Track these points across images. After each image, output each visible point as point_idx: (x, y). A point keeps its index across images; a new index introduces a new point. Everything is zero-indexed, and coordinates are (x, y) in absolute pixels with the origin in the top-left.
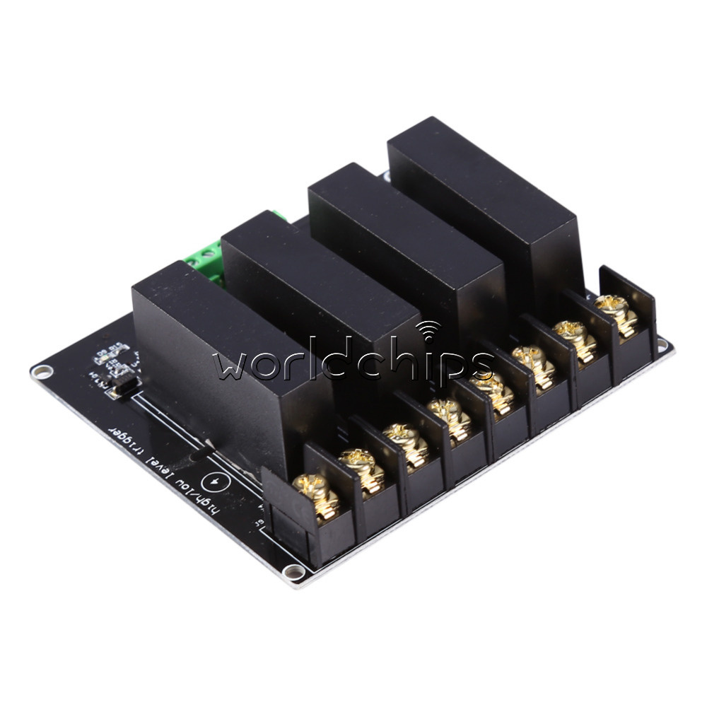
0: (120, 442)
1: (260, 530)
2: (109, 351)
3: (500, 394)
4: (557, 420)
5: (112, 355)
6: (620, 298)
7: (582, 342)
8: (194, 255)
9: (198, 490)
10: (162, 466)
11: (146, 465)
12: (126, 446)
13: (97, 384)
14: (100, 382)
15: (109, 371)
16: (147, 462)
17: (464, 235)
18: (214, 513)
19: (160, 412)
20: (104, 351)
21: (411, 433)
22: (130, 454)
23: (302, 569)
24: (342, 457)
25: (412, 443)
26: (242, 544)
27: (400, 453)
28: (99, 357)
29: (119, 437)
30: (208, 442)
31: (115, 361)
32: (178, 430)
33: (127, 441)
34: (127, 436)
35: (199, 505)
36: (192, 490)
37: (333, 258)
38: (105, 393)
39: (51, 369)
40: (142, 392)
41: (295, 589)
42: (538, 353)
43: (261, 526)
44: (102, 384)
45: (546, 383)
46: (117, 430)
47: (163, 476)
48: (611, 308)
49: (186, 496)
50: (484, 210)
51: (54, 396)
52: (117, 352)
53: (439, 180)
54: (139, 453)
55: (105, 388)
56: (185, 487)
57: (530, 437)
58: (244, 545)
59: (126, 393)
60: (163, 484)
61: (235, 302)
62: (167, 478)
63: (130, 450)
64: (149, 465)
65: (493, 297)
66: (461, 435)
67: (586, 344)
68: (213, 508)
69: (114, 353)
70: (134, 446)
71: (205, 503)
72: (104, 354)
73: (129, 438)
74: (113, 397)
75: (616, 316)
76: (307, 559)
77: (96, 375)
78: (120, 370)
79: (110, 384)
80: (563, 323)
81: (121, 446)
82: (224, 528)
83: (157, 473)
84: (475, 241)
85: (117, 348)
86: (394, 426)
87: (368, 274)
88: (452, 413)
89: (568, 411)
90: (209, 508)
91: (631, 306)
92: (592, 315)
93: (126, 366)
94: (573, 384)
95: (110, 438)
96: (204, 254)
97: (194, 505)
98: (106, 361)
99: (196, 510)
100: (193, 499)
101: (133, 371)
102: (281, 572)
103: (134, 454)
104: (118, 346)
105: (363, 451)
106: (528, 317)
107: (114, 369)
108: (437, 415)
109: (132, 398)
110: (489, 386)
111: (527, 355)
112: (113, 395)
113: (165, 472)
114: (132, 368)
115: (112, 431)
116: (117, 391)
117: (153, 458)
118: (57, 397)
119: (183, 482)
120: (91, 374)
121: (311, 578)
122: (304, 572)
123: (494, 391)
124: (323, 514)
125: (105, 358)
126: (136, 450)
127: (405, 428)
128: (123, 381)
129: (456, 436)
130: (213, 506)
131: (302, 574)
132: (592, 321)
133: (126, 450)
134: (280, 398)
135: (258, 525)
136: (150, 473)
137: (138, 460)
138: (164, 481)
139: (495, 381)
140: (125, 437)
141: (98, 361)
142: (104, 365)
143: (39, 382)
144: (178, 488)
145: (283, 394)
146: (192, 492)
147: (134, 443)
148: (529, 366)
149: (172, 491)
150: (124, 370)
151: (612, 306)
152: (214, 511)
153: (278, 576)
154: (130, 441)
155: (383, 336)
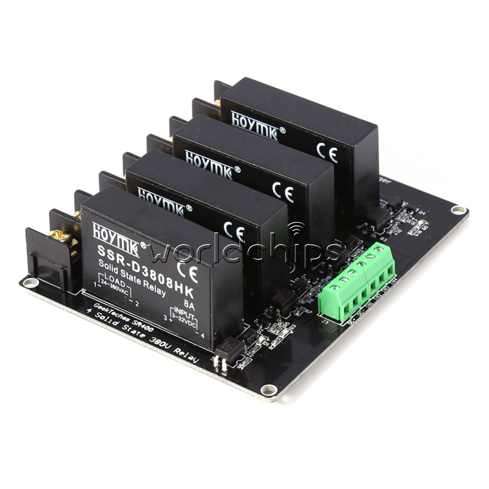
2: (421, 230)
13: (417, 208)
15: (413, 217)
28: (426, 225)
38: (407, 203)
69: (417, 229)
93: (403, 221)
104: (416, 233)
120: (424, 213)
141: (424, 222)
142: (419, 220)
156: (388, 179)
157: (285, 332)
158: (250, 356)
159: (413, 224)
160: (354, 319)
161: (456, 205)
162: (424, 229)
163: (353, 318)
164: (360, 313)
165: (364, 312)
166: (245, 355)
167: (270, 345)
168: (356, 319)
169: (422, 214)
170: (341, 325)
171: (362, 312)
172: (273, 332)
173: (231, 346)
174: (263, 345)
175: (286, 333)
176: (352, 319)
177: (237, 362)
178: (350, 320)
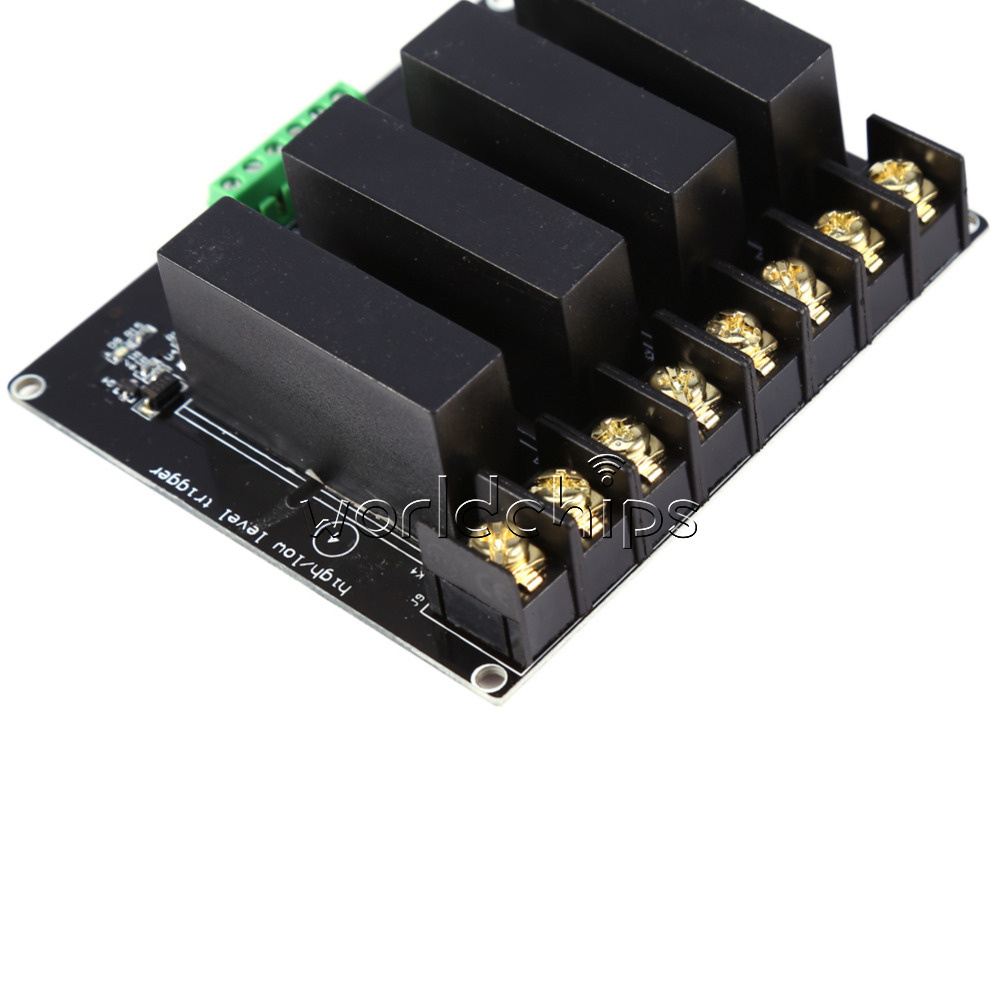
0: (172, 489)
1: (421, 611)
2: (125, 339)
3: (757, 345)
4: (841, 367)
5: (132, 345)
6: (906, 163)
7: (864, 243)
8: (233, 170)
9: (311, 556)
10: (245, 523)
11: (219, 522)
12: (182, 495)
14: (121, 392)
16: (221, 519)
17: (662, 100)
18: (344, 592)
19: (225, 432)
20: (117, 340)
21: (637, 431)
22: (190, 508)
23: (501, 670)
24: (537, 485)
25: (641, 445)
26: (398, 639)
27: (630, 471)
28: (111, 350)
29: (169, 482)
30: (310, 473)
31: (138, 354)
32: (258, 457)
33: (183, 486)
34: (181, 479)
35: (318, 582)
36: (301, 557)
37: (468, 164)
38: (133, 409)
39: (40, 379)
40: (190, 400)
41: (496, 705)
42: (802, 269)
43: (422, 604)
44: (124, 397)
45: (820, 314)
46: (163, 471)
47: (250, 539)
48: (896, 181)
49: (293, 568)
50: (684, 54)
51: (53, 425)
52: (139, 340)
53: (603, 12)
54: (205, 505)
55: (131, 401)
56: (289, 553)
57: (805, 399)
58: (402, 641)
59: (165, 406)
60: (253, 551)
61: (328, 258)
62: (257, 541)
63: (190, 502)
64: (225, 524)
65: (724, 192)
66: (709, 419)
67: (869, 244)
68: (339, 583)
69: (134, 341)
70: (195, 495)
71: (326, 576)
72: (119, 345)
73: (184, 482)
74: (146, 415)
75: (906, 193)
76: (507, 654)
77: (113, 382)
78: (149, 371)
79: (139, 394)
80: (830, 214)
81: (175, 497)
82: (363, 616)
83: (239, 535)
84: (683, 108)
85: (137, 333)
86: (608, 422)
87: (528, 185)
88: (693, 387)
89: (853, 349)
90: (334, 585)
91: (925, 173)
92: (871, 198)
93: (156, 361)
94: (861, 309)
95: (154, 485)
96: (246, 166)
97: (309, 582)
98: (125, 357)
99: (314, 589)
100: (304, 573)
101: (169, 369)
102: (469, 680)
103: (198, 507)
104: (137, 329)
105: (568, 472)
106: (776, 214)
107: (139, 368)
108: (670, 393)
109: (177, 413)
110: (738, 334)
111: (784, 274)
112: (146, 411)
113: (253, 531)
114: (166, 362)
115: (155, 472)
116: (152, 406)
117: (229, 511)
118: (59, 425)
119: (284, 546)
121: (519, 684)
122: (505, 676)
123: (747, 342)
124: (525, 584)
125: (121, 352)
126: (200, 500)
127: (625, 423)
128: (158, 390)
129: (703, 422)
130: (339, 580)
131: (502, 679)
132: (875, 205)
133: (183, 503)
134: (433, 414)
135: (417, 604)
136: (227, 535)
137: (206, 517)
138: (253, 547)
139: (746, 325)
140: (178, 480)
141: (111, 358)
142: (122, 364)
143: (25, 404)
144: (277, 556)
145: (438, 407)
146: (302, 561)
147: (195, 490)
148: (792, 293)
149: (269, 562)
150: (154, 367)
151: (897, 177)
152: (343, 588)
153: (465, 686)
154: (187, 486)
155: (574, 287)
169: (109, 379)
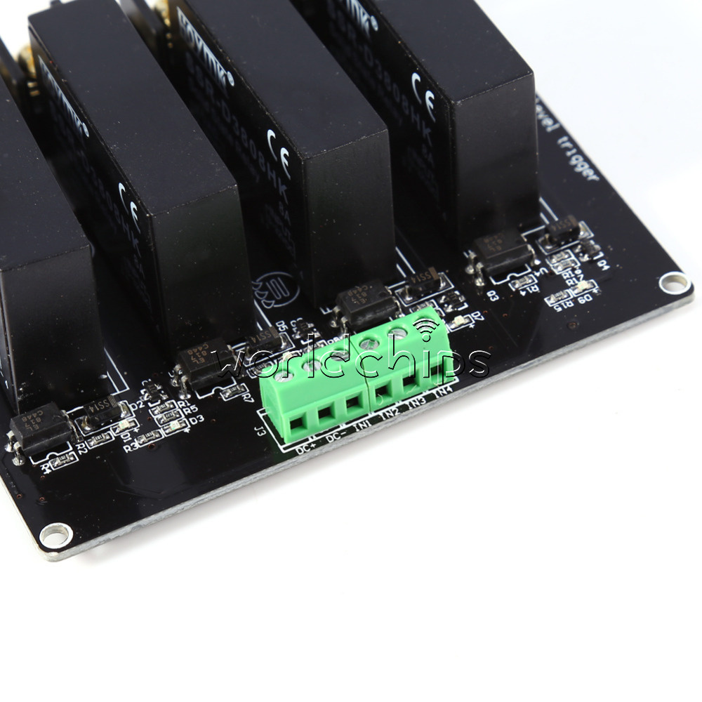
0: (587, 160)
2: (575, 300)
5: (571, 291)
11: (559, 123)
12: (580, 152)
13: (602, 250)
15: (580, 268)
16: (557, 126)
28: (591, 293)
29: (586, 166)
33: (577, 159)
34: (576, 166)
38: (592, 235)
39: (661, 287)
46: (588, 176)
52: (563, 295)
54: (565, 139)
55: (592, 242)
63: (575, 145)
64: (555, 121)
69: (568, 296)
70: (569, 149)
72: (582, 296)
73: (575, 163)
74: (583, 226)
77: (600, 264)
81: (586, 153)
83: (547, 109)
85: (562, 302)
93: (556, 271)
98: (581, 283)
101: (548, 261)
103: (571, 140)
104: (561, 305)
107: (574, 269)
112: (583, 230)
113: (537, 109)
114: (548, 267)
115: (594, 177)
117: (549, 130)
120: (606, 268)
126: (567, 144)
133: (581, 147)
137: (567, 130)
140: (579, 166)
141: (593, 286)
142: (586, 277)
143: (682, 269)
147: (569, 154)
154: (573, 159)
156: (597, 172)
157: (175, 425)
158: (80, 452)
159: (569, 284)
160: (313, 445)
161: (679, 270)
162: (580, 302)
163: (313, 443)
164: (333, 437)
165: (342, 436)
166: (73, 446)
167: (129, 443)
168: (316, 447)
169: (602, 267)
170: (281, 447)
171: (337, 436)
172: (155, 417)
173: (39, 424)
174: (118, 438)
175: (173, 429)
176: (310, 444)
177: (48, 456)
178: (305, 444)
